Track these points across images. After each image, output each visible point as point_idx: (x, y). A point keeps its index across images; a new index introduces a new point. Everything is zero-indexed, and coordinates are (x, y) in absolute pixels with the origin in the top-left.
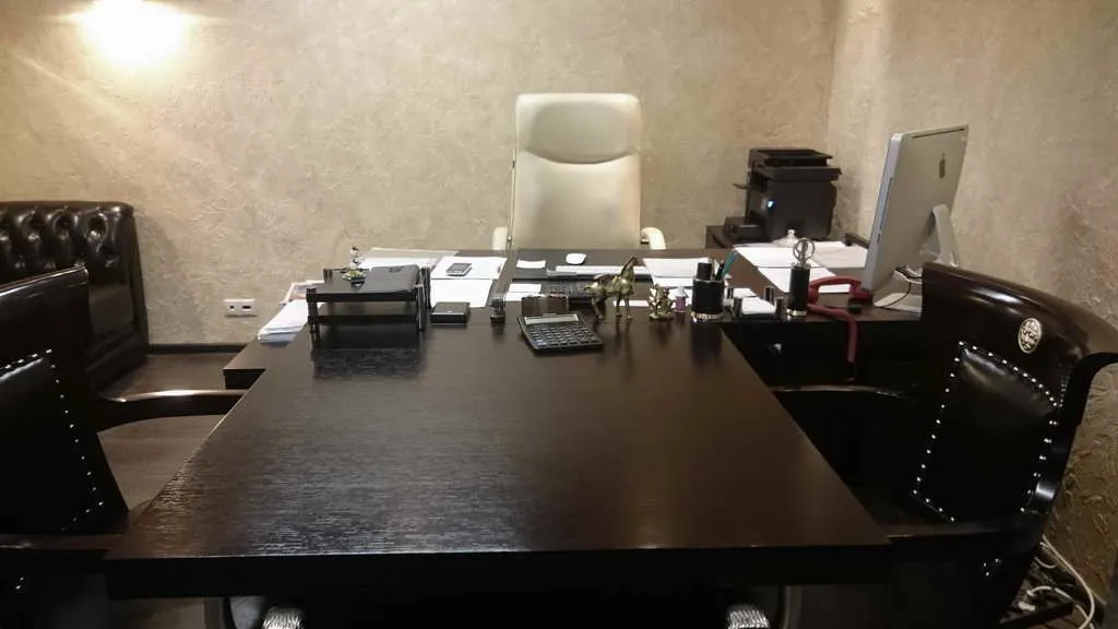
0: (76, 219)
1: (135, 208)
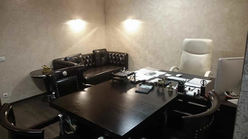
0: (119, 55)
1: (129, 54)
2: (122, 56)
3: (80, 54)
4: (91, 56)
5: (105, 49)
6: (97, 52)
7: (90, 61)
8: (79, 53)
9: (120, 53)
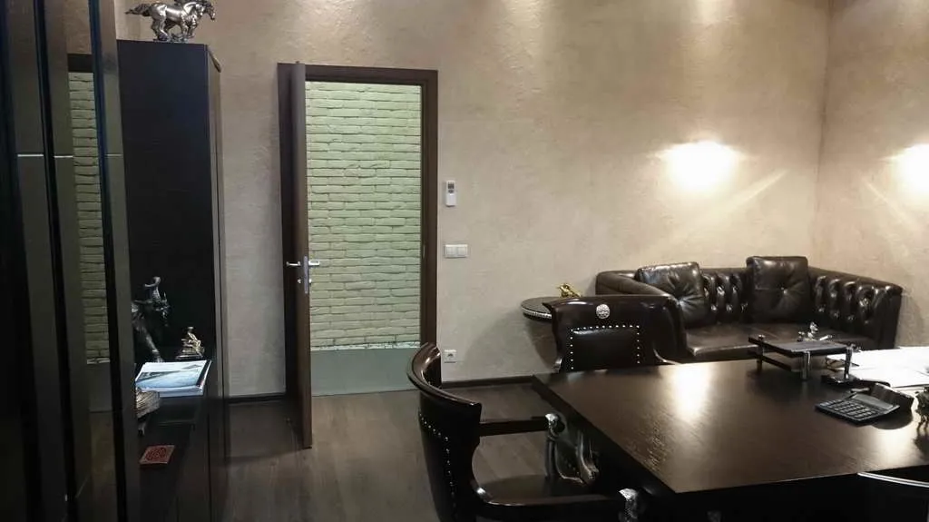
0: (860, 288)
1: (904, 289)
2: (869, 294)
3: (695, 265)
4: (737, 277)
5: (803, 260)
6: (764, 266)
7: (728, 293)
8: (689, 260)
9: (866, 282)
